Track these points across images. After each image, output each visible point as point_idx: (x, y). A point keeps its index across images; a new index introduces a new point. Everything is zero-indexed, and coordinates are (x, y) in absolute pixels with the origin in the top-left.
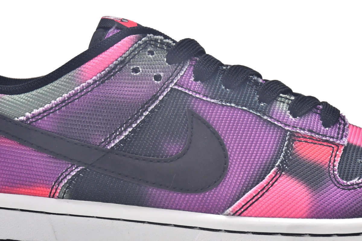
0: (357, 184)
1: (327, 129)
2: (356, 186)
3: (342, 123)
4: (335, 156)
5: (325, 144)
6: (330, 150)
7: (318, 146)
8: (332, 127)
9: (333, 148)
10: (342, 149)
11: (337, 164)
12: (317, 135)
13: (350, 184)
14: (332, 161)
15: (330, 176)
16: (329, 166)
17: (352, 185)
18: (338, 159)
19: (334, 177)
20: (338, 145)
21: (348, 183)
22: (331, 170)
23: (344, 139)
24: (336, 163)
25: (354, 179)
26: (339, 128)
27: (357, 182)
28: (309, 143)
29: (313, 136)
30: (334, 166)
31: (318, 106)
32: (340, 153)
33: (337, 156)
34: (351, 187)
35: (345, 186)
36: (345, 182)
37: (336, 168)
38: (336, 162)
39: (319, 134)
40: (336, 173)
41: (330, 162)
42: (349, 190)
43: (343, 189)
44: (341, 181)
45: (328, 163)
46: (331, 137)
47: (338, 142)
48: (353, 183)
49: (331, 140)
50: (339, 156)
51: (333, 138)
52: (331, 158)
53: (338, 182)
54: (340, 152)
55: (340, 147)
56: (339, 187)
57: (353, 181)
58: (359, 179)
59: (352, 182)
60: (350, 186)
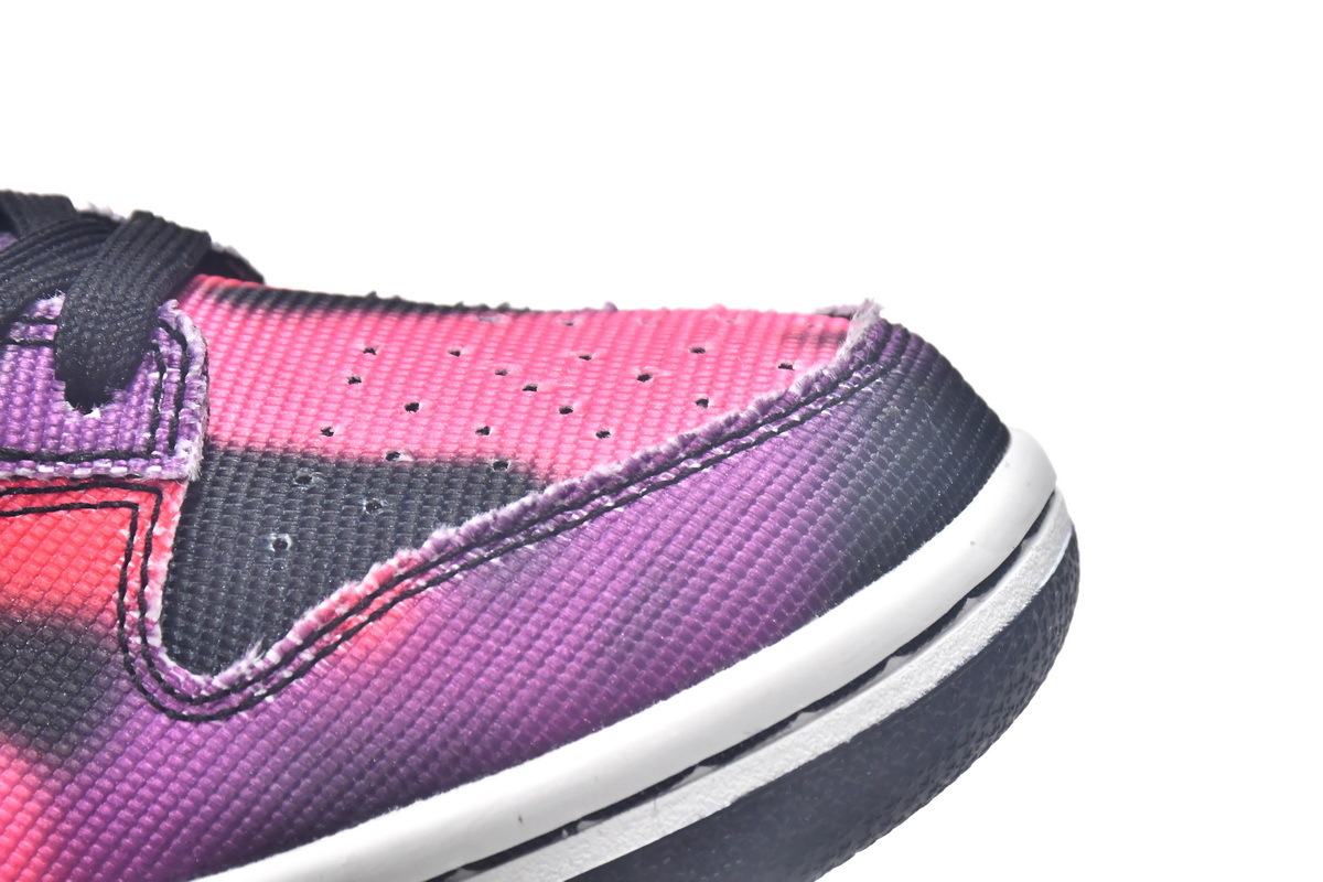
0: (264, 676)
1: (96, 413)
2: (257, 689)
3: (170, 357)
4: (147, 551)
5: (91, 497)
6: (122, 525)
7: (60, 519)
8: (118, 395)
9: (134, 506)
10: (176, 507)
11: (155, 594)
12: (42, 469)
13: (225, 687)
14: (134, 584)
15: (128, 665)
16: (121, 615)
17: (239, 685)
18: (160, 565)
19: (151, 665)
20: (155, 489)
21: (217, 682)
22: (131, 633)
23: (182, 444)
24: (152, 588)
25: (240, 654)
26: (158, 392)
27: (260, 665)
28: (13, 514)
29: (24, 478)
30: (143, 608)
31: (42, 304)
32: (165, 532)
33: (155, 549)
34: (236, 699)
35: (206, 699)
36: (199, 679)
37: (154, 614)
38: (151, 582)
39: (52, 459)
40: (156, 641)
41: (122, 588)
42: (227, 715)
43: (196, 720)
44: (182, 679)
45: (117, 595)
46: (114, 456)
47: (153, 471)
48: (242, 677)
49: (118, 471)
50: (163, 548)
51: (130, 455)
52: (125, 565)
53: (169, 690)
54: (166, 525)
55: (167, 497)
56: (176, 717)
57: (239, 669)
58: (265, 647)
59: (231, 672)
60: (226, 693)
